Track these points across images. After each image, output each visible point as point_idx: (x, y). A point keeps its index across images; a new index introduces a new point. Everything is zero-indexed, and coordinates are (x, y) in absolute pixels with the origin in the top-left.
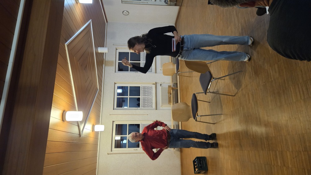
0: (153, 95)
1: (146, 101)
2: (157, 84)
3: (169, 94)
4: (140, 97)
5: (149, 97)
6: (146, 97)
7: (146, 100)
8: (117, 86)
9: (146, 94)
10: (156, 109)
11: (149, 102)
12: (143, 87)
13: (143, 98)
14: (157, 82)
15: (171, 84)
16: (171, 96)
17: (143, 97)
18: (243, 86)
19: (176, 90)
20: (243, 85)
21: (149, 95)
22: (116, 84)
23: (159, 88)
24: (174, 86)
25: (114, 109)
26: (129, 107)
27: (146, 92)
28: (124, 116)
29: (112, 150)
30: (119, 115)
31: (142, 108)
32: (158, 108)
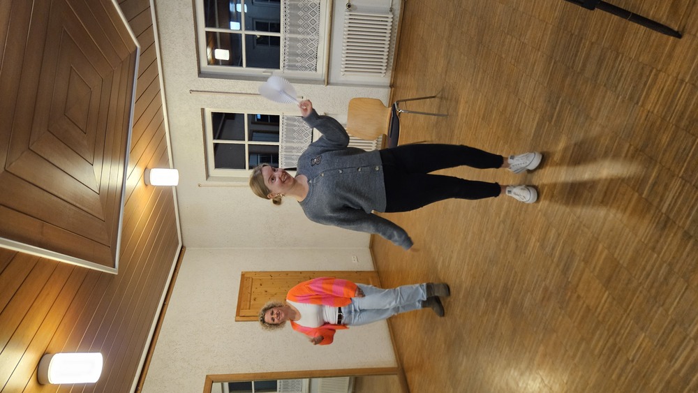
0: (322, 35)
1: (299, 51)
4: (281, 35)
5: (308, 37)
6: (299, 37)
7: (298, 47)
9: (300, 30)
10: (328, 83)
11: (307, 55)
12: (291, 1)
13: (291, 39)
17: (288, 35)
25: (201, 74)
26: (247, 66)
27: (300, 22)
28: (233, 96)
29: (208, 176)
30: (218, 95)
31: (286, 71)
32: (332, 80)
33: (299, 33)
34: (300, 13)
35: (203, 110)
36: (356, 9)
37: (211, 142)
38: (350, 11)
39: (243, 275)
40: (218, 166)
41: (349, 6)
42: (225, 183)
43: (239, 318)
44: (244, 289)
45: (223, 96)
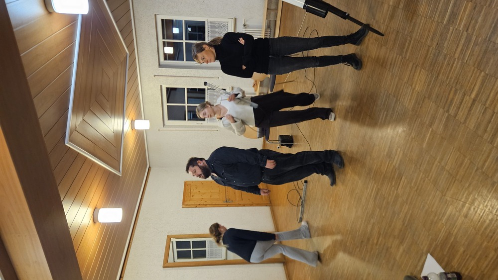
8: (160, 18)
12: (211, 23)
22: (157, 16)
24: (269, 25)
25: (160, 66)
26: (186, 60)
28: (179, 78)
29: (164, 125)
30: (170, 78)
34: (217, 30)
35: (161, 86)
36: (248, 26)
37: (166, 104)
38: (246, 28)
39: (185, 183)
40: (170, 118)
41: (245, 26)
42: (174, 129)
43: (184, 206)
44: (186, 190)
45: (173, 78)
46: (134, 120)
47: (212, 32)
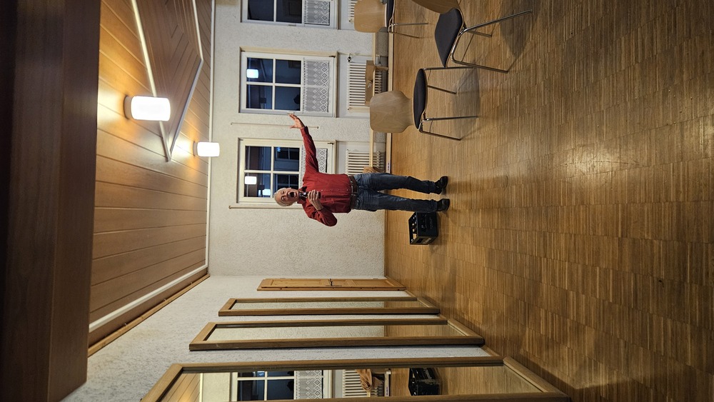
0: (331, 84)
1: (314, 97)
2: (341, 56)
3: (369, 81)
4: (301, 86)
5: (321, 86)
6: (315, 86)
7: (314, 94)
8: (245, 56)
9: (315, 81)
10: (337, 116)
11: (321, 100)
12: (308, 62)
13: (308, 88)
14: (340, 52)
15: (374, 59)
16: (372, 86)
17: (307, 86)
18: (528, 47)
19: (384, 74)
20: (528, 44)
21: (322, 84)
22: (243, 53)
23: (346, 66)
24: (380, 63)
26: (276, 108)
27: (315, 76)
28: (264, 127)
29: (238, 201)
30: (252, 126)
31: (305, 111)
32: (341, 113)
33: (314, 83)
34: (315, 70)
35: (239, 140)
37: (243, 171)
41: (350, 58)
42: (253, 205)
43: (261, 288)
46: (196, 142)
47: (309, 72)
